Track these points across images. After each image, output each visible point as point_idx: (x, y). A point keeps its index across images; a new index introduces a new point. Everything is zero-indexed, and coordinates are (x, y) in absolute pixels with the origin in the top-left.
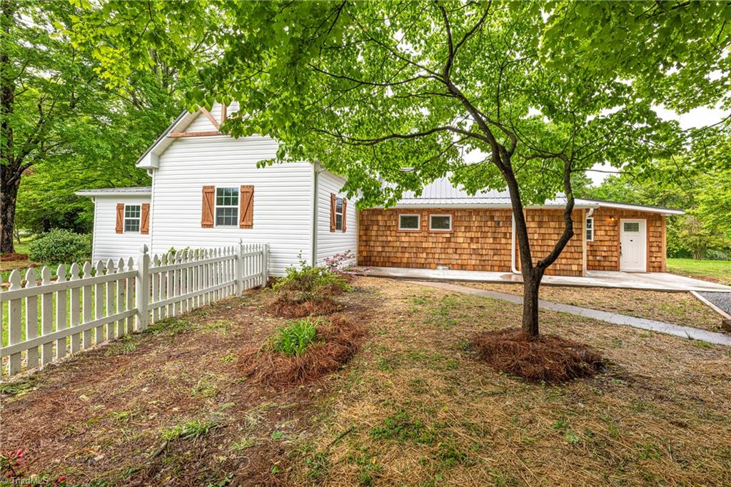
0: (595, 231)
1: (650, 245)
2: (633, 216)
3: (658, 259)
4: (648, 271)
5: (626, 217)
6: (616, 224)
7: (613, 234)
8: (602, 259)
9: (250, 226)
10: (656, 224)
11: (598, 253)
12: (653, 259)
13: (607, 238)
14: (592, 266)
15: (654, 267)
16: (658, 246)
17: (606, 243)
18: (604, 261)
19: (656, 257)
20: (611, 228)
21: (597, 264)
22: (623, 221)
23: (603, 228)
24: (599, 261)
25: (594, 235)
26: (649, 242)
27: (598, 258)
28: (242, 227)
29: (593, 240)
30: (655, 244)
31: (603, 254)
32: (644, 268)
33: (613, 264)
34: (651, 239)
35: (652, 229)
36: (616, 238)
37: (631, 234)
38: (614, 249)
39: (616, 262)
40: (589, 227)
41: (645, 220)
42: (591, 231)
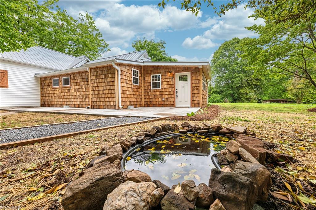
0: (162, 82)
1: (193, 89)
2: (183, 70)
3: (198, 99)
4: (192, 107)
5: (178, 72)
6: (173, 77)
7: (171, 83)
8: (166, 100)
10: (196, 74)
11: (163, 96)
12: (195, 99)
13: (169, 86)
14: (161, 104)
15: (195, 104)
16: (197, 89)
17: (168, 90)
18: (167, 101)
19: (196, 97)
20: (170, 80)
21: (163, 103)
22: (178, 75)
23: (166, 80)
24: (164, 101)
25: (162, 85)
26: (192, 87)
27: (163, 99)
29: (161, 88)
30: (195, 88)
31: (166, 97)
32: (190, 105)
33: (172, 103)
34: (194, 85)
35: (194, 78)
36: (173, 86)
37: (183, 83)
38: (172, 93)
39: (173, 101)
40: (159, 80)
41: (190, 72)
42: (160, 82)
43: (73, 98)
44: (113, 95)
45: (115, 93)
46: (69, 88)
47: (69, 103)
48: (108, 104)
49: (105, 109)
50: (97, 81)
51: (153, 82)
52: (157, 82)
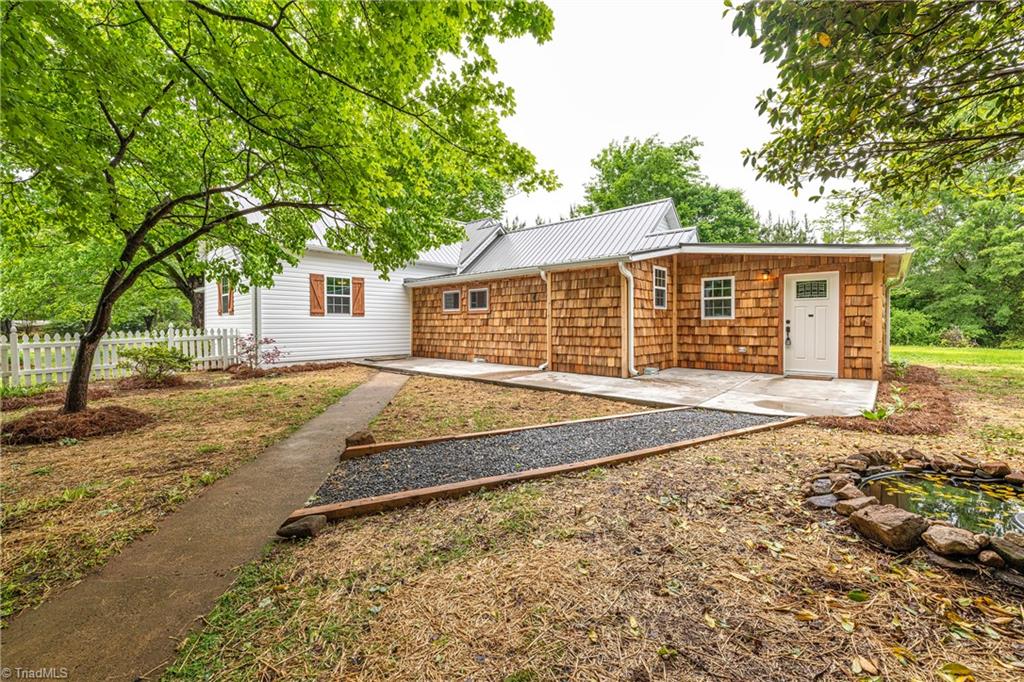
0: (738, 300)
1: (846, 322)
2: (810, 267)
3: (864, 353)
4: (842, 376)
5: (796, 270)
6: (777, 285)
7: (770, 305)
8: (750, 351)
9: (362, 314)
10: (860, 279)
11: (742, 341)
12: (854, 353)
13: (760, 312)
14: (733, 364)
15: (854, 369)
16: (863, 324)
17: (757, 323)
18: (755, 355)
19: (859, 348)
20: (767, 293)
21: (740, 359)
22: (791, 280)
23: (752, 294)
24: (745, 355)
25: (736, 308)
26: (844, 317)
27: (742, 349)
28: (354, 314)
29: (733, 317)
30: (857, 321)
31: (751, 342)
32: (834, 371)
33: (772, 361)
34: (851, 311)
35: (851, 290)
36: (775, 313)
37: (811, 304)
38: (772, 331)
39: (776, 357)
40: (728, 293)
41: (838, 272)
42: (730, 300)
43: (495, 339)
44: (613, 343)
45: (620, 337)
46: (485, 317)
47: (484, 352)
48: (599, 362)
49: (592, 374)
50: (571, 304)
51: (707, 298)
52: (721, 300)
